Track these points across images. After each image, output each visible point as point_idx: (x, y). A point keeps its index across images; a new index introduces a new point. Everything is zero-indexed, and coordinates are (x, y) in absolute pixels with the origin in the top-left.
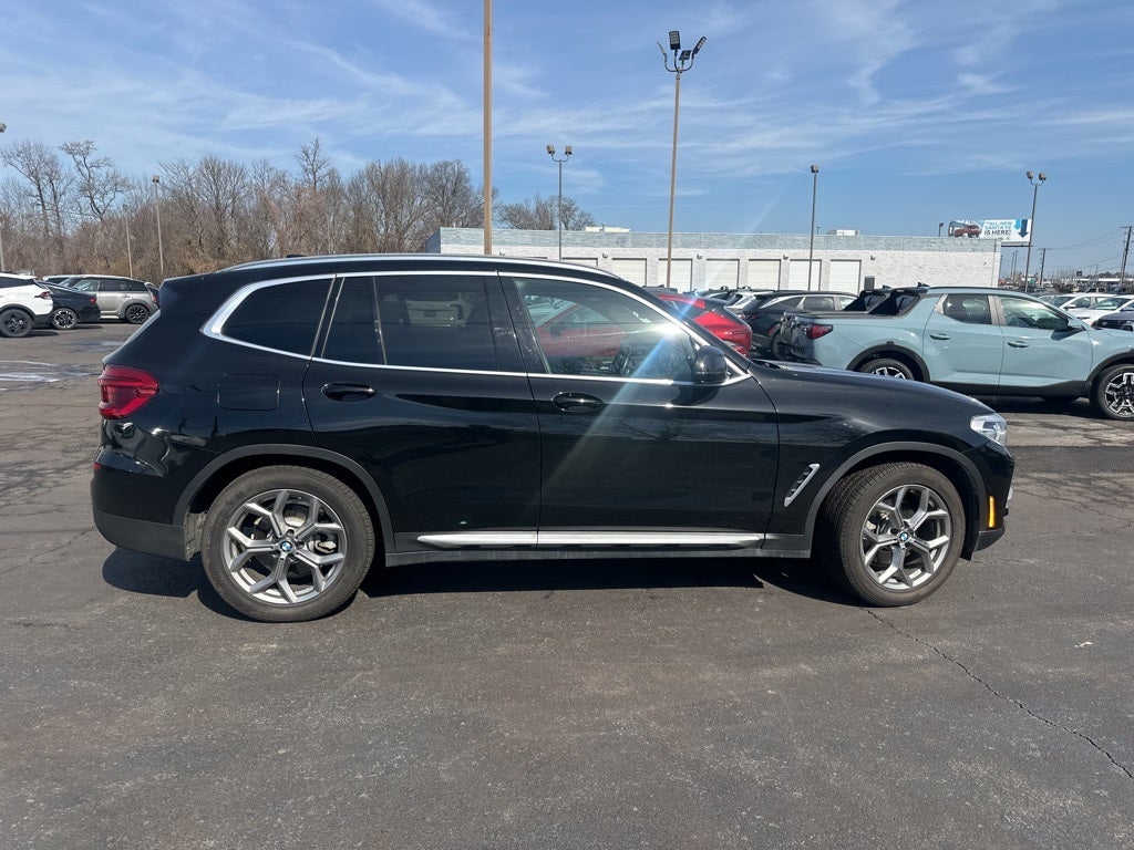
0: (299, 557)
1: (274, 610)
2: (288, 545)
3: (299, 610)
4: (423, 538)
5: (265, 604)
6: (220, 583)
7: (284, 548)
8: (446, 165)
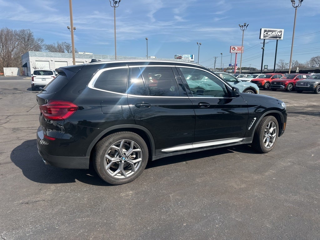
0: (128, 161)
1: (121, 181)
2: (124, 158)
3: (129, 179)
4: (163, 150)
5: (118, 179)
6: (103, 175)
7: (123, 159)
8: (24, 31)
